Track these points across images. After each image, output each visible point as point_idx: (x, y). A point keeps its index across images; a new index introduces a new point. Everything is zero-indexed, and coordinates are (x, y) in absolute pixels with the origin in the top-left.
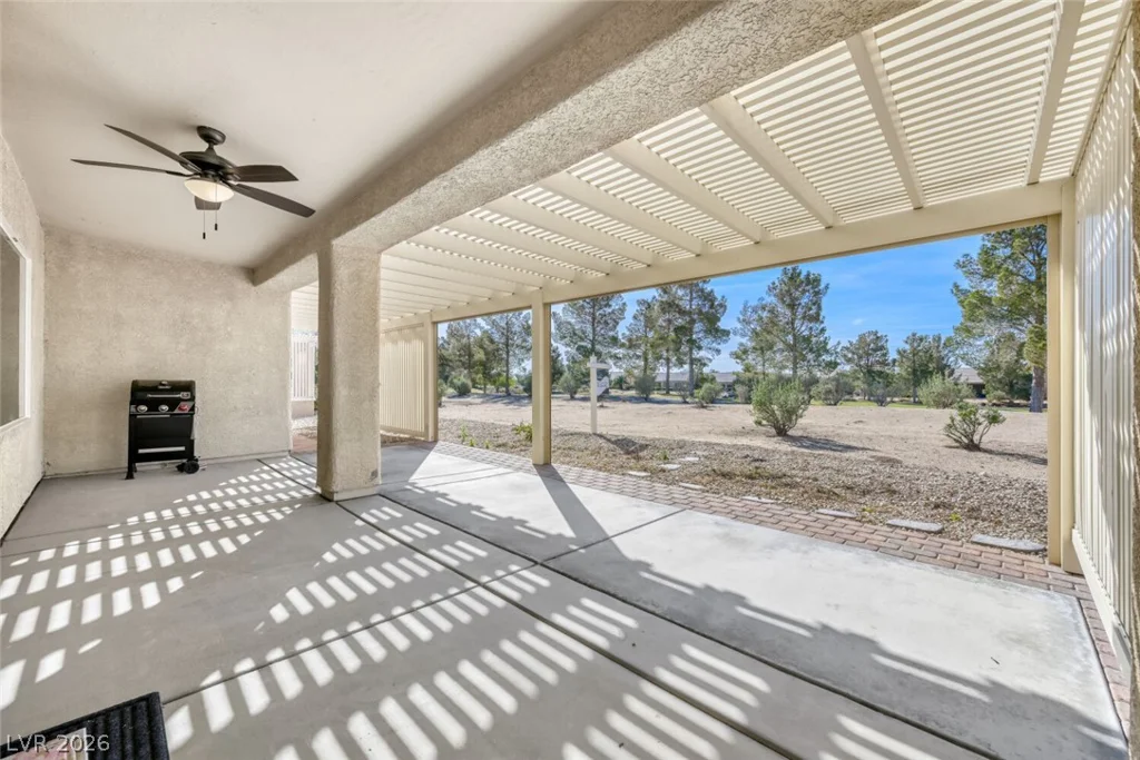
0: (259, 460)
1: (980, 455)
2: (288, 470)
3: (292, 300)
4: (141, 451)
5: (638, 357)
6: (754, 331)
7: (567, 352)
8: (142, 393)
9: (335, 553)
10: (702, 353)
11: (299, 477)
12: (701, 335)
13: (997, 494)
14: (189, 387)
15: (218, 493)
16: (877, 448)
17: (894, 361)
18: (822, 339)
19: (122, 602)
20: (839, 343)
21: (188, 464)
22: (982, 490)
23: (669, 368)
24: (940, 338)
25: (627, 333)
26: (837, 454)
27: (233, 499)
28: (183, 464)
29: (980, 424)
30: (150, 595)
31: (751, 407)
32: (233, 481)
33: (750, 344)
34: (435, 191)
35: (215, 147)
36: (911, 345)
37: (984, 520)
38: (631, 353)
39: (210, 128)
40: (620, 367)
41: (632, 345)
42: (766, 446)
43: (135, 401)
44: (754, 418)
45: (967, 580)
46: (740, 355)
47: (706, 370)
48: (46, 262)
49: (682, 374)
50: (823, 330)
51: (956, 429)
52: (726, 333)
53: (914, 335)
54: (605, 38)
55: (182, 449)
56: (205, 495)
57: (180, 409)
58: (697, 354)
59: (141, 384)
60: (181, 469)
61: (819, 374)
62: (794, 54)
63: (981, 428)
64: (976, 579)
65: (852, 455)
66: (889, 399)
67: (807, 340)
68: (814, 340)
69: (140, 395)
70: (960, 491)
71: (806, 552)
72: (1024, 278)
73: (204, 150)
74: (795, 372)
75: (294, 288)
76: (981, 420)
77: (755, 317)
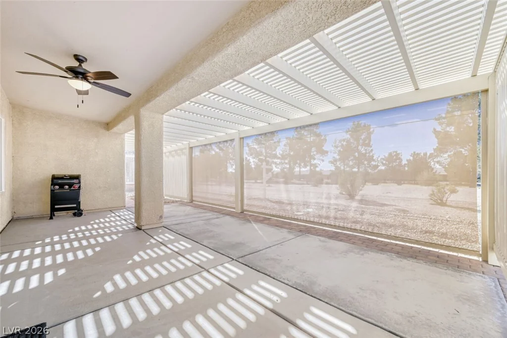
0: (110, 211)
1: (446, 208)
2: (123, 216)
3: (126, 137)
4: (56, 207)
5: (286, 163)
6: (339, 151)
7: (253, 161)
8: (56, 180)
9: (140, 256)
10: (315, 162)
11: (128, 219)
12: (315, 153)
13: (455, 226)
14: (77, 177)
15: (90, 227)
16: (397, 205)
17: (405, 164)
18: (371, 154)
19: (34, 281)
20: (379, 156)
21: (78, 212)
22: (447, 225)
23: (300, 168)
24: (426, 154)
25: (281, 152)
26: (378, 208)
27: (96, 230)
28: (76, 212)
29: (446, 193)
30: (49, 277)
31: (338, 186)
32: (97, 221)
33: (338, 157)
34: (185, 84)
35: (82, 64)
36: (413, 157)
37: (449, 239)
38: (283, 161)
39: (79, 55)
40: (278, 168)
41: (283, 157)
42: (345, 204)
43: (53, 184)
44: (339, 191)
45: (441, 268)
46: (333, 162)
47: (318, 169)
48: (13, 121)
49: (307, 171)
50: (372, 150)
51: (435, 196)
52: (327, 152)
53: (414, 152)
54: (261, 4)
55: (75, 205)
56: (83, 228)
57: (74, 187)
58: (313, 162)
59: (56, 176)
60: (75, 215)
61: (370, 171)
62: (355, 9)
63: (447, 195)
64: (445, 268)
65: (386, 208)
66: (402, 182)
67: (364, 155)
68: (367, 155)
69: (55, 181)
70: (437, 225)
71: (363, 255)
72: (467, 125)
73: (77, 66)
74: (359, 170)
75: (126, 132)
76: (447, 191)
77: (340, 144)
